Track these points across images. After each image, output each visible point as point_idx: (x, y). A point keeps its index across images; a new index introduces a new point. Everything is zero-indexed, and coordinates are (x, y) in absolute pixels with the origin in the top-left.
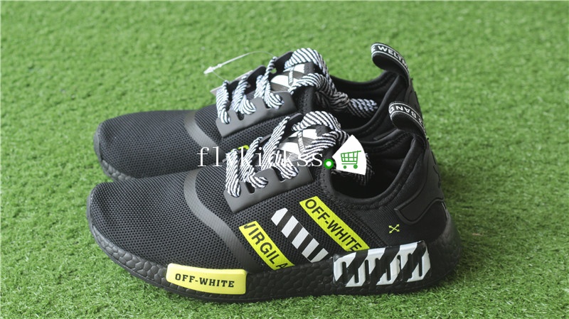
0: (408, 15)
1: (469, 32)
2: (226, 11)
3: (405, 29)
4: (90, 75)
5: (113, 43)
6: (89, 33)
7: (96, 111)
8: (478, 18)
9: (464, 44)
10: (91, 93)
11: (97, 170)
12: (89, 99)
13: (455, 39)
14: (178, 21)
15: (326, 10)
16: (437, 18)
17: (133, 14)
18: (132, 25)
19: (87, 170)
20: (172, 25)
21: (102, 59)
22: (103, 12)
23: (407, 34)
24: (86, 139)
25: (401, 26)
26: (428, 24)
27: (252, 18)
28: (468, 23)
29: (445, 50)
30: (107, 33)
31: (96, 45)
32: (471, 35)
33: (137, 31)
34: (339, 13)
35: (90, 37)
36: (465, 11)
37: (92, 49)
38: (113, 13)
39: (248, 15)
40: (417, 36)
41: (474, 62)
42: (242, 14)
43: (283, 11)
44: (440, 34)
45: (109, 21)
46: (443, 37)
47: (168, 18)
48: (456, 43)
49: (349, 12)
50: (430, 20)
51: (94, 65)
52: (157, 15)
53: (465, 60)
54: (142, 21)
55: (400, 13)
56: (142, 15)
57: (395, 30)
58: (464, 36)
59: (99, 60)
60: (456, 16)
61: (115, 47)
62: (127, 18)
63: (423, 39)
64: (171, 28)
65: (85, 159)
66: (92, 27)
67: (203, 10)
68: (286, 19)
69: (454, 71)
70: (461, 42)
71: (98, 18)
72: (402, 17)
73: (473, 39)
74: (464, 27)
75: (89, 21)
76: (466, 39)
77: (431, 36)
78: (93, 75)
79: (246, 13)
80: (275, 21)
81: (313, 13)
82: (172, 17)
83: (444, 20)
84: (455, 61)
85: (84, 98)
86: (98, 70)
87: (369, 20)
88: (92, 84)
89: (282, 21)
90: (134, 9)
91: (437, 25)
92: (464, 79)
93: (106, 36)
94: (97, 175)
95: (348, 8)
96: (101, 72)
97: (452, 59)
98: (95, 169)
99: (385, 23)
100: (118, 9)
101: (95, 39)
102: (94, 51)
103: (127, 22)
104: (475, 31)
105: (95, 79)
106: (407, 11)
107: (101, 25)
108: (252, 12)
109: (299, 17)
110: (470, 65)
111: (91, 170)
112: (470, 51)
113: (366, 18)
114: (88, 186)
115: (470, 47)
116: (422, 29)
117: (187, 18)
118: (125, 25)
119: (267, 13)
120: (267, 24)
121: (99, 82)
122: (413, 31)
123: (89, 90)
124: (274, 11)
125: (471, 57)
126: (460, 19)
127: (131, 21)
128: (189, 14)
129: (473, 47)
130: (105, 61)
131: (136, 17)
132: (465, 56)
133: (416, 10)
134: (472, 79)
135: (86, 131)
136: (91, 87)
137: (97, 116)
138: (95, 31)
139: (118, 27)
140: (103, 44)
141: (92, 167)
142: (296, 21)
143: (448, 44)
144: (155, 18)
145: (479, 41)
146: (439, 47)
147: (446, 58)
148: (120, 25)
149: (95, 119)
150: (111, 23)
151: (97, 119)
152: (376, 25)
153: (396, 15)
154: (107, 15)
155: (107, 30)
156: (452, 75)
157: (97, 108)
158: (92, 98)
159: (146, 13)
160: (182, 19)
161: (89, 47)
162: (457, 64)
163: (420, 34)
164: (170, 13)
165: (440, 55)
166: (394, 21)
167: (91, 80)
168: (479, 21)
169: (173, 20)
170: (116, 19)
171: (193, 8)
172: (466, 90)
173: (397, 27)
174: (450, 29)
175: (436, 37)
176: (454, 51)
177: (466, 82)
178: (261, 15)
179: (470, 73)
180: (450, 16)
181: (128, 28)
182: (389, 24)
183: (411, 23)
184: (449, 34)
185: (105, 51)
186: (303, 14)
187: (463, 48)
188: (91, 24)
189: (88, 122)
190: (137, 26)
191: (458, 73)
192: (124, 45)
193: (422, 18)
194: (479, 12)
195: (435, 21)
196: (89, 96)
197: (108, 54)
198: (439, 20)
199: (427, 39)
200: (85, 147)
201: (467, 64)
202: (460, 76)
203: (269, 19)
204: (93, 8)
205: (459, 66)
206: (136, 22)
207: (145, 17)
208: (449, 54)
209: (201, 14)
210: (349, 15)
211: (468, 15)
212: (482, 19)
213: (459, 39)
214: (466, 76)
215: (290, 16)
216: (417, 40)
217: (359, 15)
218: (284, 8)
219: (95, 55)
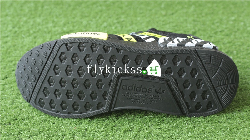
0: (199, 21)
1: (238, 30)
2: (89, 24)
3: (199, 30)
4: (7, 65)
5: (20, 45)
6: (5, 40)
7: (11, 87)
8: (241, 21)
9: (237, 37)
10: (7, 76)
11: (13, 126)
12: (7, 79)
13: (231, 34)
14: (60, 30)
15: (150, 21)
16: (217, 22)
17: (32, 28)
18: (32, 34)
19: (6, 126)
20: (56, 33)
21: (13, 55)
22: (14, 27)
23: (201, 32)
24: (5, 105)
25: (197, 28)
26: (213, 26)
27: (105, 27)
28: (236, 24)
29: (226, 41)
30: (17, 39)
31: (10, 47)
32: (239, 32)
33: (35, 38)
34: (157, 22)
35: (6, 42)
36: (233, 18)
37: (7, 49)
38: (20, 28)
39: (103, 26)
40: (207, 33)
41: (245, 47)
42: (99, 25)
43: (124, 23)
44: (221, 32)
45: (18, 32)
46: (223, 33)
47: (54, 29)
48: (232, 36)
49: (163, 21)
50: (213, 24)
51: (9, 59)
52: (47, 28)
53: (240, 46)
54: (38, 32)
55: (194, 21)
56: (38, 28)
57: (194, 31)
58: (236, 32)
59: (12, 56)
60: (228, 21)
61: (22, 47)
62: (29, 30)
63: (211, 35)
64: (56, 35)
65: (5, 118)
66: (7, 37)
67: (75, 24)
68: (126, 27)
69: (235, 52)
70: (235, 35)
71: (10, 31)
72: (196, 23)
73: (242, 33)
74: (234, 27)
75: (5, 33)
76: (237, 34)
77: (216, 33)
78: (8, 65)
79: (101, 25)
80: (119, 28)
81: (142, 23)
82: (57, 28)
83: (221, 23)
84: (234, 47)
85: (3, 79)
86: (12, 62)
87: (176, 26)
88: (8, 70)
89: (124, 28)
90: (33, 25)
91: (218, 27)
92: (242, 57)
93: (16, 41)
94: (14, 129)
95: (163, 19)
96: (14, 62)
97: (232, 46)
98: (12, 126)
99: (187, 26)
100: (23, 25)
101: (9, 44)
102: (9, 51)
103: (29, 32)
104: (242, 29)
105: (10, 67)
106: (198, 19)
107: (12, 35)
108: (105, 24)
109: (134, 26)
110: (244, 48)
111: (9, 126)
112: (242, 40)
113: (174, 24)
114: (8, 137)
115: (241, 38)
116: (209, 29)
117: (65, 29)
118: (28, 34)
119: (114, 24)
120: (115, 30)
121: (13, 69)
122: (204, 31)
123: (7, 74)
124: (118, 23)
125: (243, 44)
126: (231, 22)
127: (31, 32)
128: (66, 26)
129: (243, 38)
130: (16, 56)
131: (34, 30)
132: (239, 43)
133: (204, 19)
134: (247, 57)
135: (5, 100)
136: (8, 72)
137: (12, 91)
138: (9, 39)
139: (23, 36)
140: (14, 46)
141: (10, 124)
142: (132, 28)
143: (227, 37)
144: (46, 30)
145: (245, 35)
146: (222, 39)
147: (228, 45)
148: (24, 35)
149: (10, 92)
150: (19, 34)
151: (12, 92)
152: (181, 28)
153: (193, 22)
154: (16, 29)
155: (17, 38)
156: (234, 55)
157: (12, 85)
158: (8, 79)
159: (40, 27)
160: (62, 30)
161: (6, 48)
162: (236, 48)
163: (209, 32)
164: (55, 27)
165: (224, 44)
166: (192, 25)
167: (7, 68)
168: (242, 24)
169: (57, 30)
170: (22, 31)
171: (68, 23)
172: (245, 63)
173: (194, 28)
174: (226, 28)
175: (219, 33)
176: (232, 41)
177: (243, 58)
178: (110, 26)
179: (244, 53)
180: (225, 21)
181: (29, 36)
182: (189, 28)
183: (202, 26)
184: (226, 31)
185: (15, 50)
186: (136, 24)
187: (237, 39)
188: (7, 35)
189: (6, 94)
190: (35, 35)
191: (237, 54)
192: (28, 46)
193: (208, 23)
194: (241, 19)
195: (217, 25)
196: (6, 78)
197: (18, 52)
198: (218, 24)
199: (214, 35)
200: (5, 110)
201: (242, 49)
202: (239, 55)
203: (116, 28)
204: (7, 26)
205: (237, 49)
206: (34, 32)
207: (40, 29)
208: (229, 43)
209: (74, 26)
210: (164, 23)
211: (235, 20)
212: (244, 22)
213: (233, 33)
214: (243, 55)
215: (128, 25)
216: (208, 35)
217: (170, 23)
218: (123, 21)
219: (9, 53)
